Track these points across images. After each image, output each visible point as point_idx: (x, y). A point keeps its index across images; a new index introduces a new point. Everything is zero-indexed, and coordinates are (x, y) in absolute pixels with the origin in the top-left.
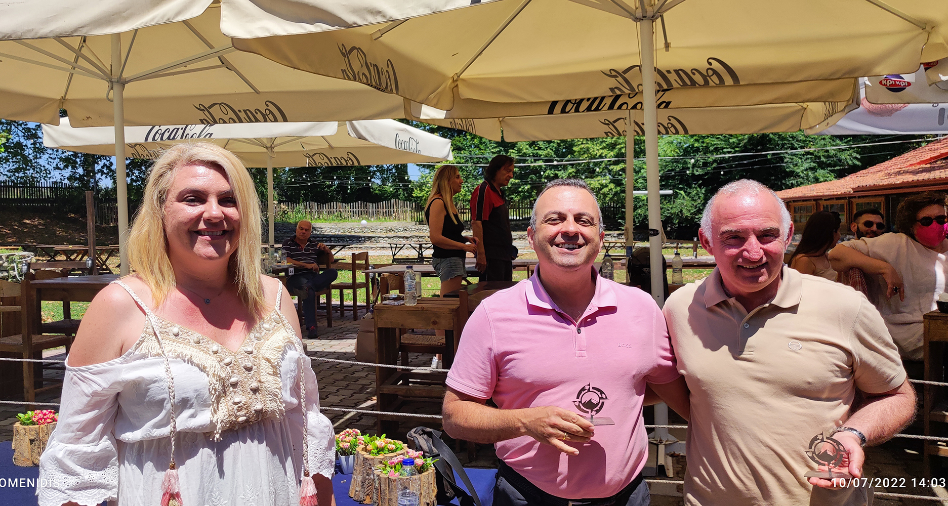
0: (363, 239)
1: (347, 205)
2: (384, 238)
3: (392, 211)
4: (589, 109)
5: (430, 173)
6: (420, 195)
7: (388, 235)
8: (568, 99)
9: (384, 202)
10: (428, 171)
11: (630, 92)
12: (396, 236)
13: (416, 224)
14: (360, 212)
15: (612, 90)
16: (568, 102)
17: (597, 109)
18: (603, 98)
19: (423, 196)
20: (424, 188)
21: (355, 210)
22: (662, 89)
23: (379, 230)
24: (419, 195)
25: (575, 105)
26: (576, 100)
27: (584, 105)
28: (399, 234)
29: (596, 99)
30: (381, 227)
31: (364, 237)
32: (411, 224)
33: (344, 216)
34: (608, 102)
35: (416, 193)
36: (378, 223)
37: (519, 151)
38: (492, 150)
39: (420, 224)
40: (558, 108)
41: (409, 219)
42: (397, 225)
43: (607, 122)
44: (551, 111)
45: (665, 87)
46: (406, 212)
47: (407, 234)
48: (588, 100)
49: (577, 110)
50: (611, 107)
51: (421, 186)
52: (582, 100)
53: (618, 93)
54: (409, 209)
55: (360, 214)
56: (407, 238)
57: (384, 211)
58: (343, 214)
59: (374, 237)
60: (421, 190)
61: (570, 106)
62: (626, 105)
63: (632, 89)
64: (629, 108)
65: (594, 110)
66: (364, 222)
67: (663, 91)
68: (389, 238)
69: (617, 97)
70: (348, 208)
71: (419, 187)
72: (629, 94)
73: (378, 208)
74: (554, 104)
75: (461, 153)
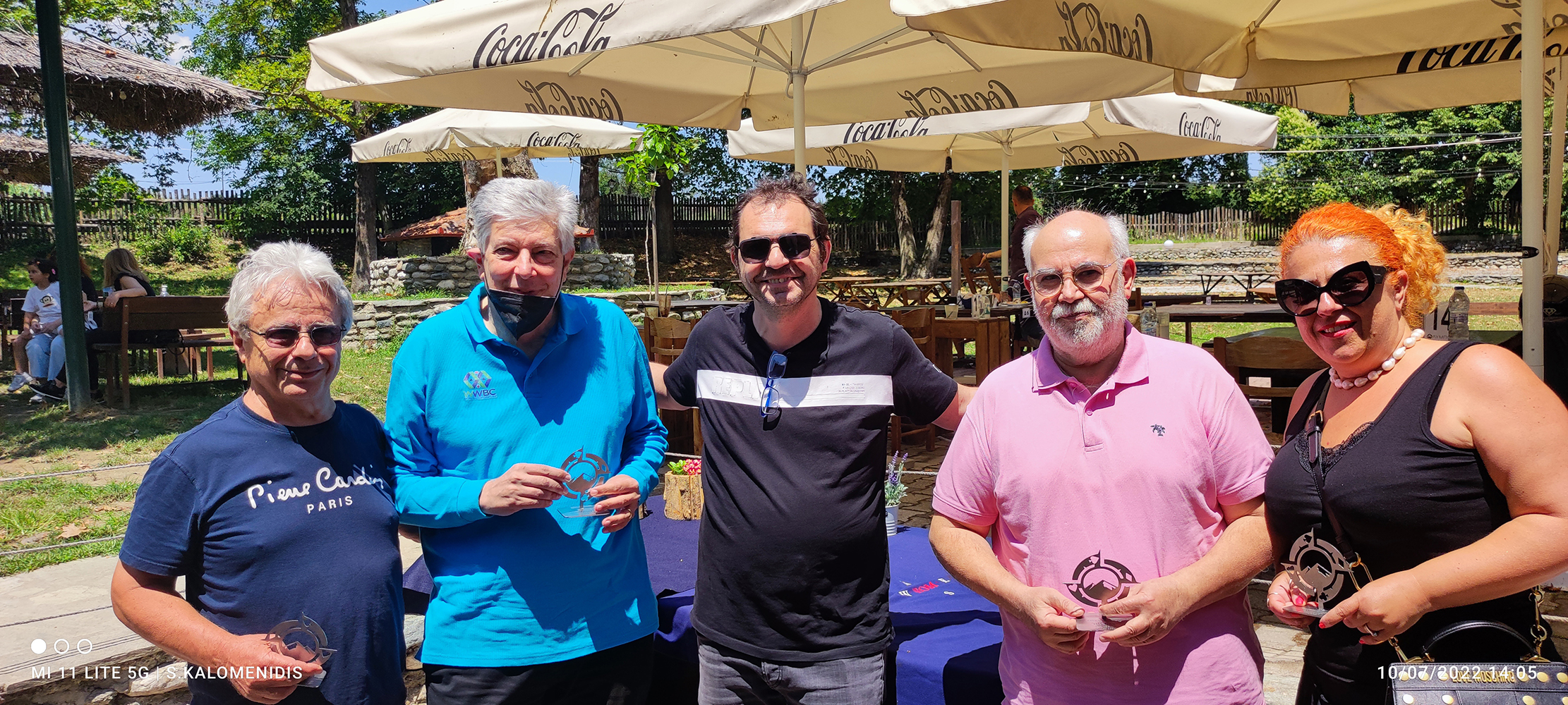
0: (1166, 268)
1: (1143, 218)
2: (1198, 266)
3: (1214, 225)
5: (1278, 165)
6: (1261, 200)
7: (1205, 263)
9: (1202, 212)
10: (1274, 161)
12: (1218, 264)
13: (1252, 245)
14: (1163, 228)
19: (1265, 202)
20: (1266, 188)
21: (1155, 225)
23: (1192, 255)
24: (1257, 199)
28: (1223, 261)
30: (1196, 250)
31: (1167, 266)
32: (1242, 244)
33: (1139, 233)
35: (1254, 196)
36: (1192, 243)
37: (1436, 122)
38: (1387, 124)
39: (1259, 244)
41: (1241, 238)
42: (1220, 246)
46: (1236, 226)
47: (1237, 261)
51: (1262, 187)
54: (1241, 222)
55: (1163, 231)
56: (1236, 266)
57: (1202, 226)
58: (1137, 231)
59: (1183, 266)
60: (1262, 192)
66: (1169, 243)
68: (1207, 266)
70: (1145, 222)
71: (1259, 187)
73: (1192, 221)
75: (1332, 131)
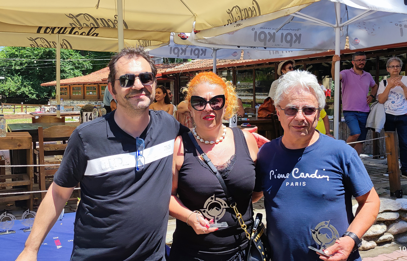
4: (59, 32)
8: (48, 26)
11: (79, 27)
15: (71, 24)
16: (47, 28)
17: (63, 33)
18: (66, 28)
22: (94, 27)
25: (52, 30)
26: (52, 27)
27: (56, 30)
29: (62, 28)
34: (69, 30)
40: (42, 31)
43: (31, 39)
44: (38, 31)
45: (96, 26)
48: (58, 28)
49: (53, 32)
50: (70, 33)
52: (55, 28)
53: (74, 26)
61: (48, 30)
62: (77, 33)
63: (80, 25)
64: (79, 34)
65: (62, 33)
67: (95, 28)
69: (73, 28)
72: (79, 28)
74: (40, 28)
